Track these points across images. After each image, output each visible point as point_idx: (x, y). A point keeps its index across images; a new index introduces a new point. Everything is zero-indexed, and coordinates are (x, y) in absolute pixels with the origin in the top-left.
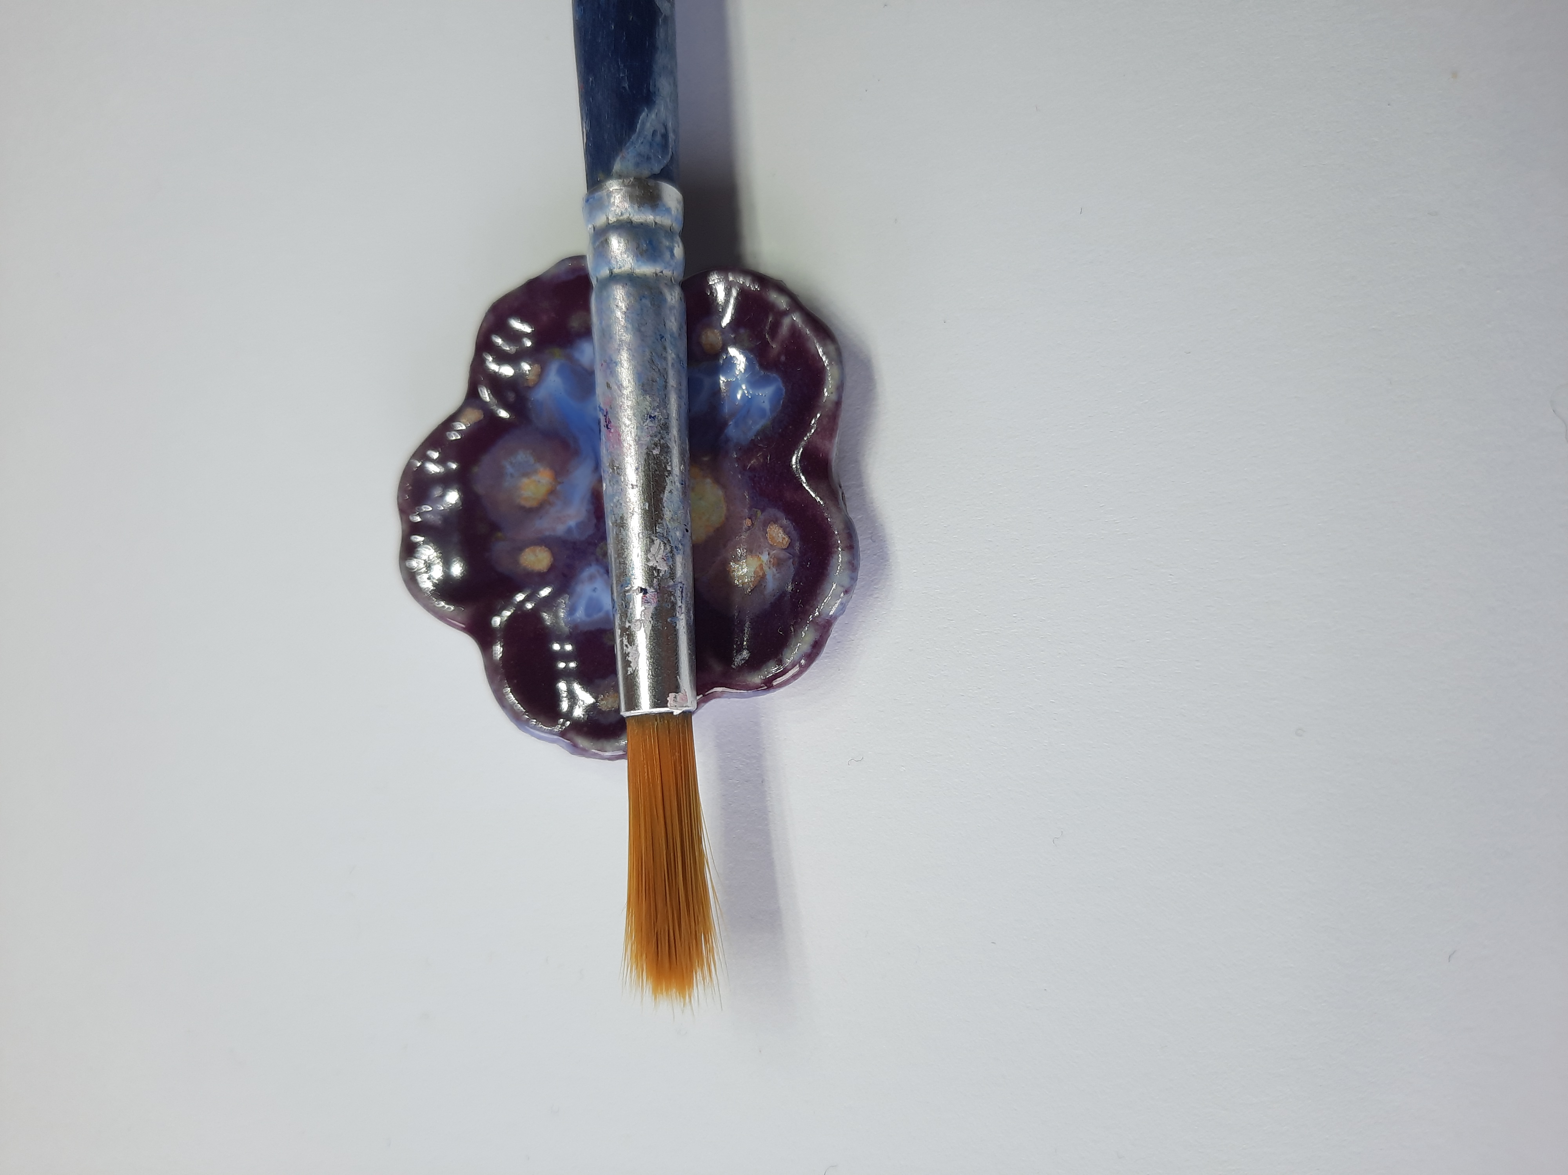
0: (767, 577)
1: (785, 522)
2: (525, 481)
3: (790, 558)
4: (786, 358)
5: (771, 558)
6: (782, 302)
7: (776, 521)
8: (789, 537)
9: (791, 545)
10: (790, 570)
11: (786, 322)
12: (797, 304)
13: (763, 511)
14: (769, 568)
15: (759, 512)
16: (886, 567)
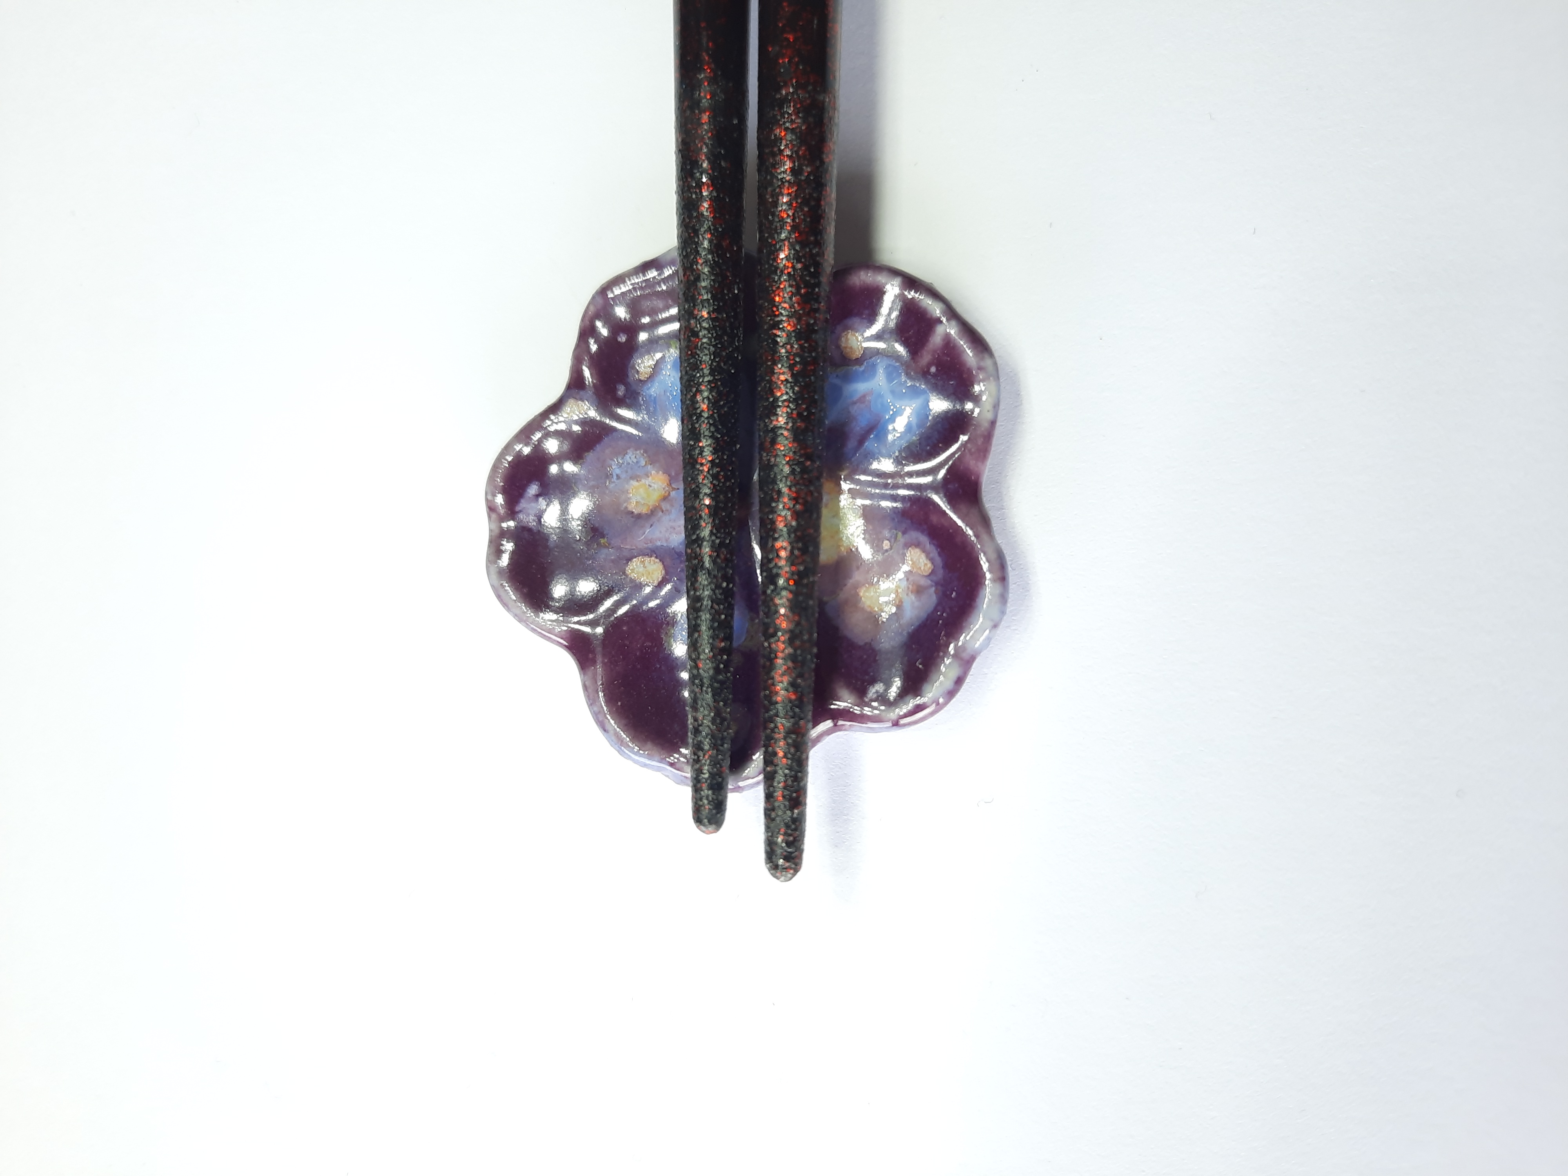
0: (904, 604)
1: (928, 546)
2: (634, 483)
3: (932, 586)
4: (937, 370)
5: (909, 584)
6: (936, 309)
7: (917, 545)
8: (932, 563)
9: (933, 572)
10: (931, 599)
11: (940, 330)
12: (952, 314)
13: (904, 533)
14: (907, 595)
15: (900, 534)
16: (1027, 597)
